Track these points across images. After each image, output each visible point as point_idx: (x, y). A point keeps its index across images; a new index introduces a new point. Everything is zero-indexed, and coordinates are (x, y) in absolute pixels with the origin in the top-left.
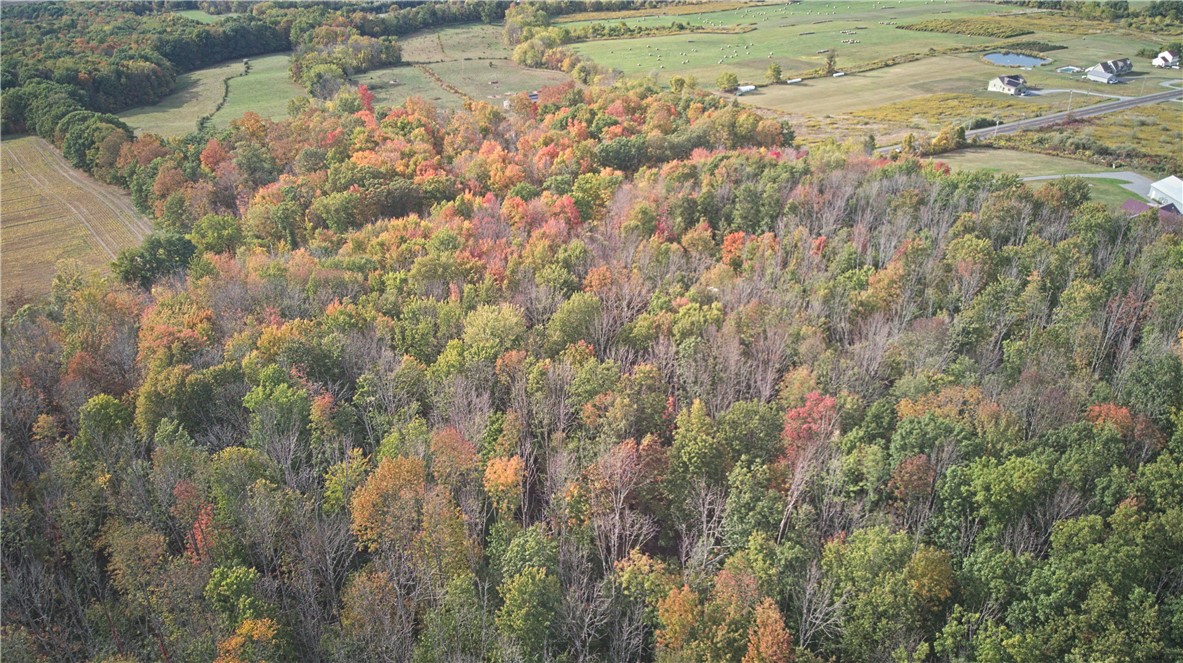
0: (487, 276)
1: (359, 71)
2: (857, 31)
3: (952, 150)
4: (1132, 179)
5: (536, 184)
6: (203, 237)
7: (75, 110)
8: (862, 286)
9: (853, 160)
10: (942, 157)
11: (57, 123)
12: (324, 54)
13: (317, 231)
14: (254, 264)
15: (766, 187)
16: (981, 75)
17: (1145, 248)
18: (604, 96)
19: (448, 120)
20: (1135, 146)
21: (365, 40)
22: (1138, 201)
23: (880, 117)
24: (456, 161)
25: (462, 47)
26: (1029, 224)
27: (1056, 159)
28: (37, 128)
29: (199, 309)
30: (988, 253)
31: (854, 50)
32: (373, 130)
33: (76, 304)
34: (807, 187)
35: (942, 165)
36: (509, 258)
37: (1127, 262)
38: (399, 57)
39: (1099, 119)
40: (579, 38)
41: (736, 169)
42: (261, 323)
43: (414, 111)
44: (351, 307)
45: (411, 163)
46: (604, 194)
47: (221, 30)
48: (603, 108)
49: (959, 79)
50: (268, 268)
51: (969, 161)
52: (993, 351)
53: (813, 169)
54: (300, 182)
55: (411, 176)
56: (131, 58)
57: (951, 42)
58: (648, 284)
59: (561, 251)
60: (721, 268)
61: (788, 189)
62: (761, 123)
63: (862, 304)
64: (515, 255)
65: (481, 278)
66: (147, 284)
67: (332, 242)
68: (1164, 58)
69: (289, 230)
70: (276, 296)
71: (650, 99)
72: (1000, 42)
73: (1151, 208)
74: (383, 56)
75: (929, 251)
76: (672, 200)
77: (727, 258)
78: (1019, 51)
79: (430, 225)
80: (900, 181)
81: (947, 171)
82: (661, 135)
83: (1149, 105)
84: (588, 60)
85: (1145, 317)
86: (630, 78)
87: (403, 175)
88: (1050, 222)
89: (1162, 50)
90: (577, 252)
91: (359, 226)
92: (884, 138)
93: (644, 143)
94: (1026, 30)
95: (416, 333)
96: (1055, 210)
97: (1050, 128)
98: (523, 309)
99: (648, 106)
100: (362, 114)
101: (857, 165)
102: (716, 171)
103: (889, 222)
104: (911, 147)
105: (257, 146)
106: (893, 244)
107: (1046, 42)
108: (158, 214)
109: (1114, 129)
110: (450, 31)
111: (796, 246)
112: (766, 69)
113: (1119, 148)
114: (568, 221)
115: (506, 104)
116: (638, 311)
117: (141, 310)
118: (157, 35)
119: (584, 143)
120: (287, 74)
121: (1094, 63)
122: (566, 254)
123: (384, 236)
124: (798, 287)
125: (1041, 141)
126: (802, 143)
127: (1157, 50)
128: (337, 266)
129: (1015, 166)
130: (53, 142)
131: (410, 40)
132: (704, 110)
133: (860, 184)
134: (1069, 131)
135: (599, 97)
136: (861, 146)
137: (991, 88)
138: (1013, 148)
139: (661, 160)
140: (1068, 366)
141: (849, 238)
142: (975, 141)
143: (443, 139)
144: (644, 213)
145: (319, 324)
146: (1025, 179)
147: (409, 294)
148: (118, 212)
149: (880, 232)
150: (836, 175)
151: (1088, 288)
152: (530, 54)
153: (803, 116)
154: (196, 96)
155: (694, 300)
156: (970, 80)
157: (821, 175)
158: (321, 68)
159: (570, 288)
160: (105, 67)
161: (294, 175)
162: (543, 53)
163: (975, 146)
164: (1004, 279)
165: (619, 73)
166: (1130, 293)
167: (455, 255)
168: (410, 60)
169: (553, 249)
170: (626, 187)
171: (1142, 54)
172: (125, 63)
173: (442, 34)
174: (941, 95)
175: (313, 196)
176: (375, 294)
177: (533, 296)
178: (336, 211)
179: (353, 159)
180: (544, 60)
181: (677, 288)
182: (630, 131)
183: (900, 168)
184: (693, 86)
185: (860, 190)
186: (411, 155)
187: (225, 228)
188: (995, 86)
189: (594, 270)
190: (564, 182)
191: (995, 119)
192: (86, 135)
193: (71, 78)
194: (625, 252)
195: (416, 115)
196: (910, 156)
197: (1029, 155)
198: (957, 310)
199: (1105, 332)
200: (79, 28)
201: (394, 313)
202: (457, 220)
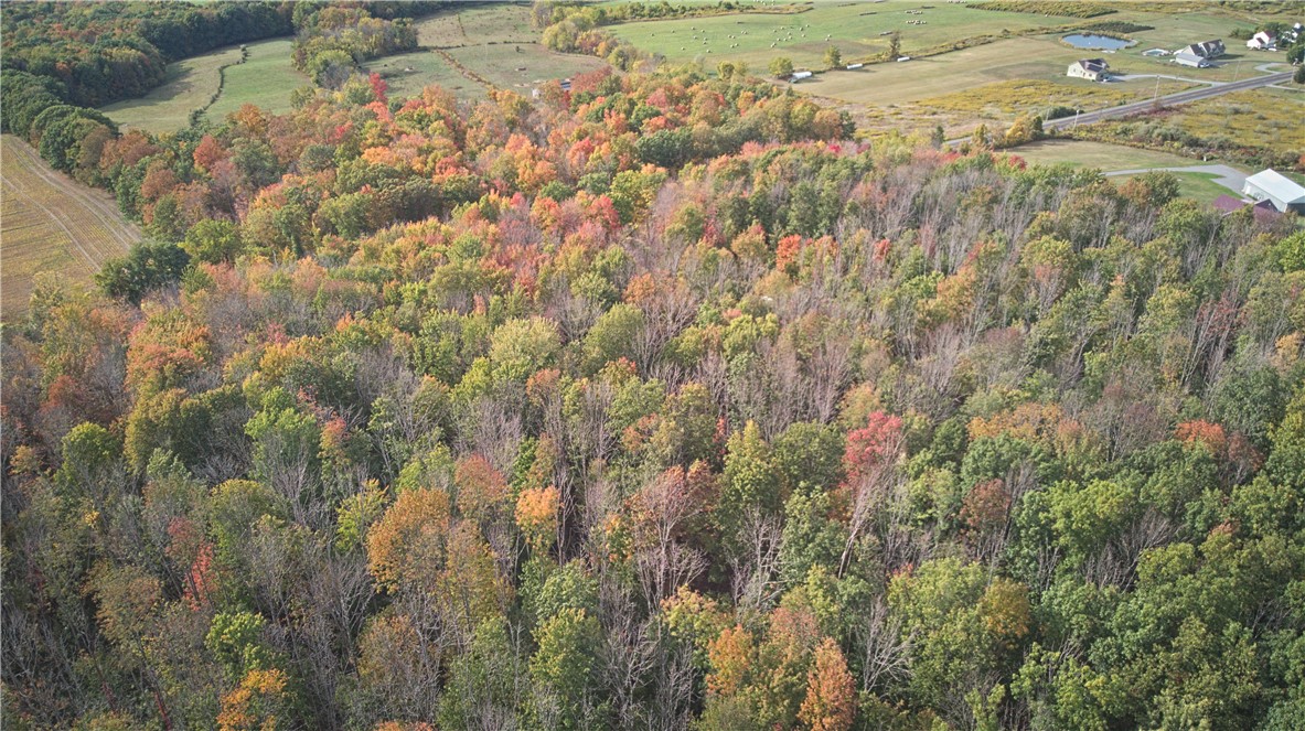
0: (516, 286)
1: (370, 57)
2: (925, 11)
3: (1028, 143)
4: (1225, 173)
5: (570, 183)
6: (198, 245)
7: (53, 104)
8: (930, 293)
9: (919, 154)
10: (1018, 150)
11: (33, 120)
12: (331, 39)
13: (325, 237)
14: (255, 275)
15: (824, 185)
16: (1060, 59)
17: (1240, 249)
18: (644, 84)
19: (470, 111)
20: (1229, 136)
21: (376, 23)
22: (1231, 197)
23: (949, 105)
24: (479, 157)
25: (485, 30)
26: (1112, 223)
27: (1141, 152)
28: (11, 125)
29: (194, 326)
30: (1068, 257)
31: (920, 32)
32: (387, 124)
33: (56, 321)
34: (869, 184)
35: (1017, 159)
36: (541, 265)
37: (1219, 264)
38: (415, 41)
39: (1189, 107)
40: (615, 19)
41: (791, 165)
42: (264, 340)
43: (432, 101)
44: (364, 323)
45: (429, 160)
46: (644, 193)
47: (215, 12)
48: (644, 97)
49: (1036, 64)
50: (271, 279)
51: (1048, 154)
52: (1073, 364)
53: (875, 164)
54: (305, 183)
55: (430, 175)
56: (116, 45)
57: (1026, 22)
58: (696, 294)
59: (598, 257)
60: (777, 274)
61: (848, 186)
62: (818, 113)
63: (929, 313)
64: (547, 263)
65: (510, 288)
66: (135, 298)
67: (342, 249)
68: (1260, 40)
69: (294, 237)
70: (281, 310)
71: (695, 87)
72: (1080, 22)
73: (1246, 205)
74: (398, 41)
75: (1003, 255)
76: (721, 200)
77: (781, 264)
78: (1102, 32)
79: (452, 229)
80: (971, 177)
81: (1023, 166)
82: (708, 128)
83: (1244, 91)
84: (626, 43)
85: (1239, 325)
86: (673, 62)
87: (421, 174)
88: (1135, 221)
89: (1257, 30)
90: (617, 258)
91: (372, 231)
92: (953, 129)
93: (689, 136)
94: (1109, 9)
95: (437, 351)
96: (1140, 208)
97: (1135, 118)
98: (556, 323)
99: (693, 95)
100: (375, 106)
101: (924, 159)
102: (769, 168)
103: (959, 222)
104: (983, 139)
105: (257, 142)
106: (964, 247)
107: (1131, 22)
108: (147, 220)
109: (1205, 118)
110: (472, 12)
111: (857, 250)
112: (823, 53)
113: (1211, 139)
114: (606, 224)
115: (535, 93)
116: (684, 324)
117: (129, 328)
118: (144, 19)
119: (623, 136)
120: (289, 61)
121: (1183, 45)
122: (604, 261)
123: (400, 242)
124: (860, 296)
125: (1125, 132)
126: (864, 135)
127: (1253, 30)
128: (348, 277)
129: (1097, 159)
130: (29, 141)
131: (427, 23)
132: (755, 99)
133: (928, 181)
134: (1156, 120)
135: (639, 85)
136: (929, 139)
137: (1070, 74)
138: (1095, 140)
139: (709, 155)
140: (1155, 379)
141: (915, 241)
142: (1053, 132)
143: (465, 133)
144: (691, 214)
145: (329, 341)
146: (1108, 174)
147: (429, 307)
148: (102, 217)
149: (949, 234)
150: (902, 171)
151: (1177, 293)
152: (561, 37)
153: (864, 105)
154: (188, 87)
155: (747, 311)
156: (1048, 64)
157: (884, 171)
158: (328, 54)
159: (611, 300)
160: (86, 56)
161: (299, 174)
162: (576, 36)
163: (1054, 137)
164: (1085, 285)
165: (660, 59)
166: (1223, 299)
167: (480, 263)
168: (427, 44)
169: (589, 255)
170: (670, 185)
171: (1235, 35)
172: (108, 50)
173: (463, 15)
174: (1016, 81)
175: (320, 198)
176: (390, 308)
177: (568, 308)
178: (347, 214)
179: (364, 157)
180: (577, 44)
181: (729, 297)
182: (674, 123)
183: (972, 162)
184: (742, 72)
185: (927, 188)
186: (429, 151)
187: (222, 235)
188: (1076, 71)
189: (637, 278)
190: (600, 180)
191: (1075, 108)
192: (65, 132)
193: (48, 69)
194: (669, 259)
195: (435, 106)
196: (982, 150)
197: (1111, 147)
198: (1034, 319)
199: (1196, 342)
200: (56, 13)
201: (412, 328)
202: (482, 223)
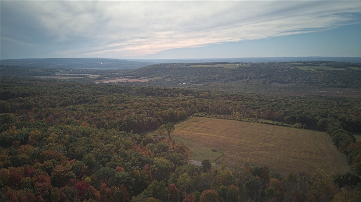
11: (334, 131)
33: (318, 182)
66: (341, 186)
108: (353, 166)
117: (336, 193)
130: (331, 136)
148: (341, 161)
160: (354, 119)
192: (341, 137)
193: (343, 120)
